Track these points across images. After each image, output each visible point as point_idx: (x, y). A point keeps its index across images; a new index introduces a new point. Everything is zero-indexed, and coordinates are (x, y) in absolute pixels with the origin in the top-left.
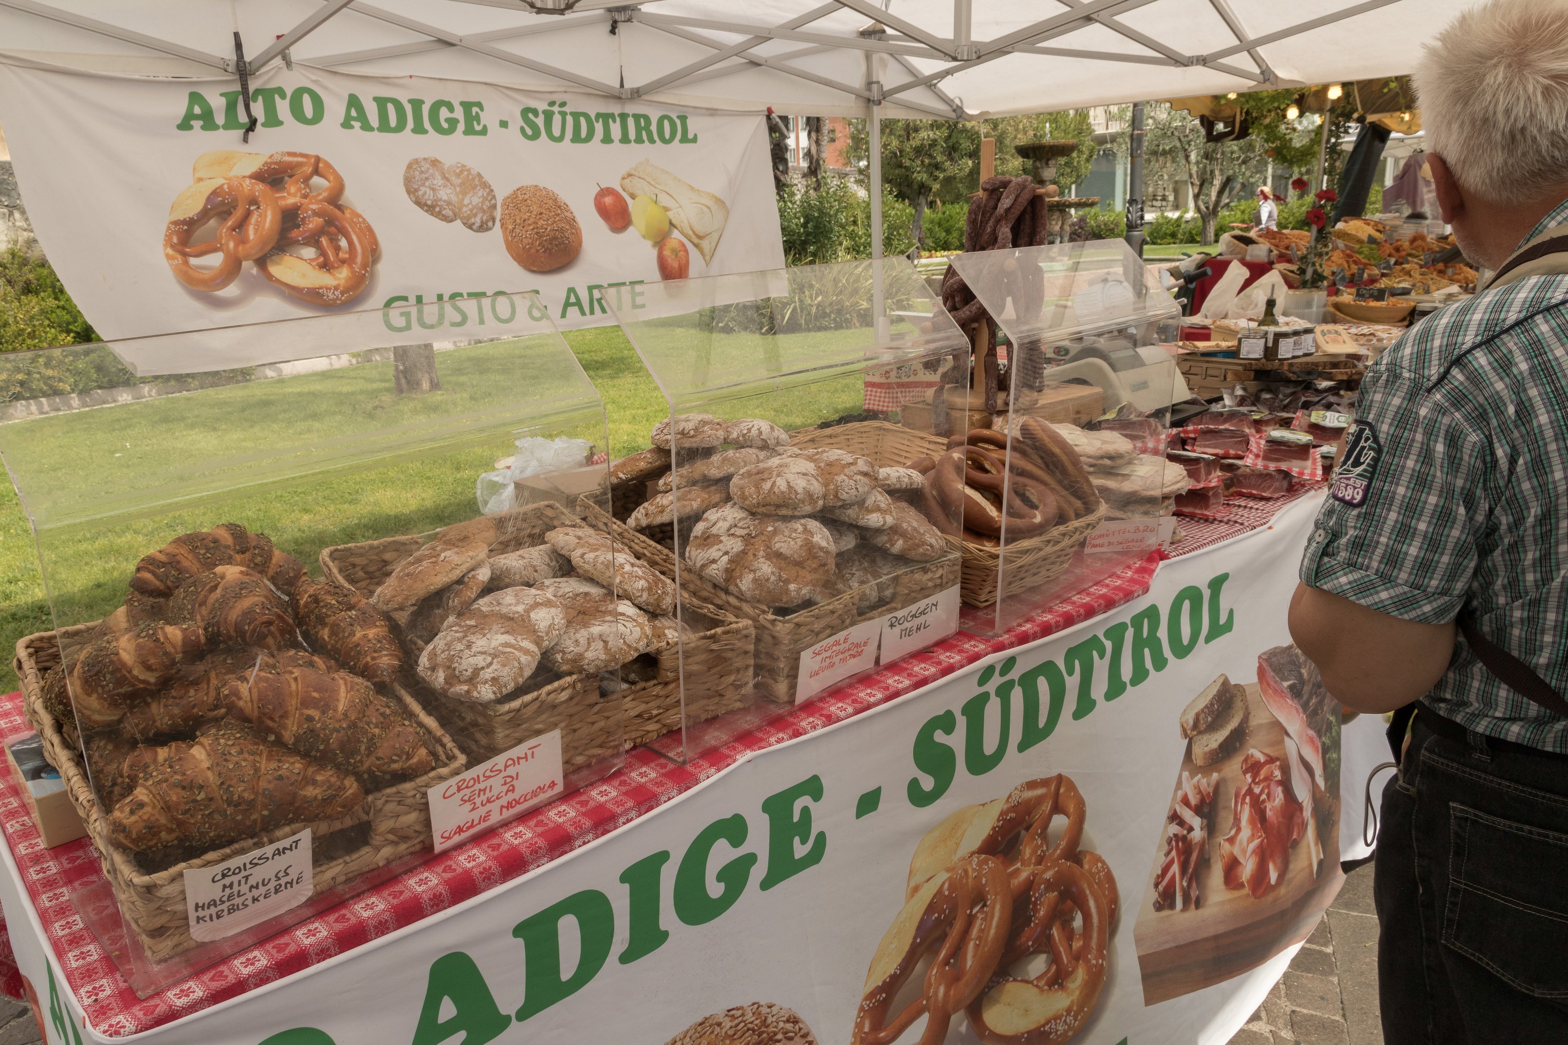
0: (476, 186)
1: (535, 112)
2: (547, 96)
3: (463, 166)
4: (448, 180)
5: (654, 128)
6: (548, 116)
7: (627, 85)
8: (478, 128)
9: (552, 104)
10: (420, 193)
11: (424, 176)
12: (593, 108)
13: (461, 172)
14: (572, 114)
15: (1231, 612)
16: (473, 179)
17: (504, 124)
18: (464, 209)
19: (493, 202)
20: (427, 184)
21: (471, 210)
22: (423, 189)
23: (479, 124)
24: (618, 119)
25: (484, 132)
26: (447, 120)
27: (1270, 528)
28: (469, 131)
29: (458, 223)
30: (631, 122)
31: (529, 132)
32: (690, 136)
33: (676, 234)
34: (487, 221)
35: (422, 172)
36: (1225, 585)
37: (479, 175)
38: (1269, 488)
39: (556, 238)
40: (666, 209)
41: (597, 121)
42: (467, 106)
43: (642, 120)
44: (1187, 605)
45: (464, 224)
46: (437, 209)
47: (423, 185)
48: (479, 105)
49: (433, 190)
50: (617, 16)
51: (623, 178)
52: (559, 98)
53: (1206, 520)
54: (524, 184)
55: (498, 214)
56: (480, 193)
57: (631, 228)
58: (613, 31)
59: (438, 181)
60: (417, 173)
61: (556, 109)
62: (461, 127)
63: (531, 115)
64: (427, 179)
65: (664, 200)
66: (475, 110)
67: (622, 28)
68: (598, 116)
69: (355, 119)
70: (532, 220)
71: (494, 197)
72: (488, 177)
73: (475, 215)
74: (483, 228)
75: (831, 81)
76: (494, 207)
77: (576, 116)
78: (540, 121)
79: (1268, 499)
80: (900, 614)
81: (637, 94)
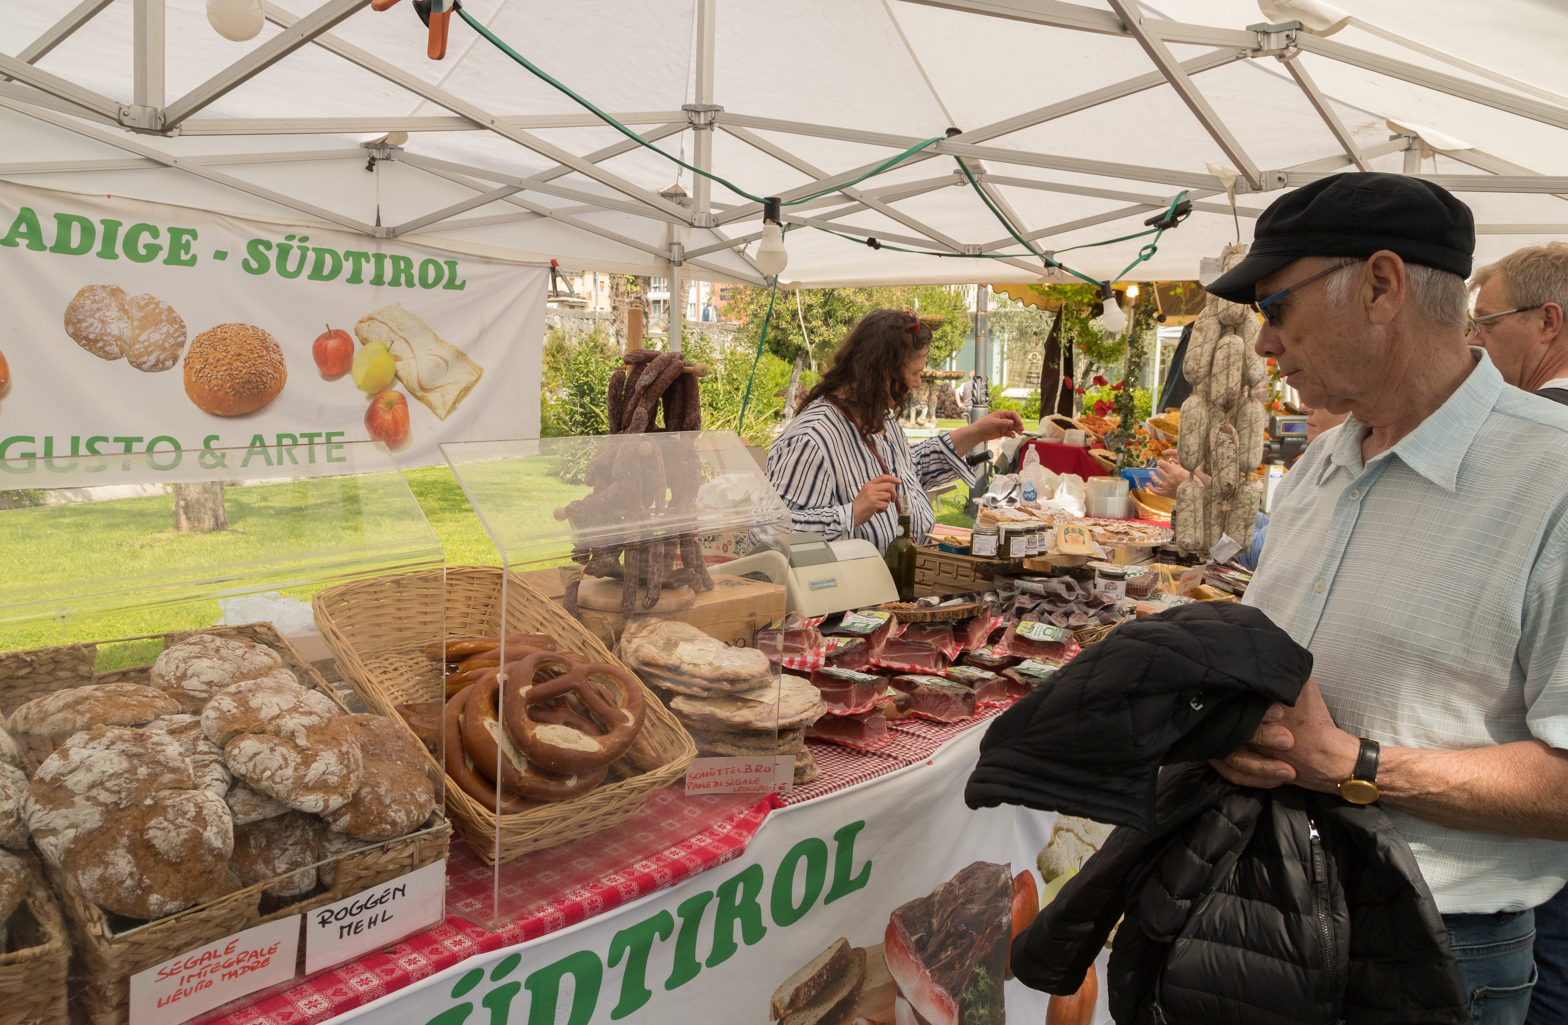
0: (161, 321)
1: (268, 245)
2: (285, 229)
3: (152, 298)
4: (126, 312)
5: (415, 271)
6: (284, 252)
7: (384, 224)
8: (184, 257)
9: (291, 237)
10: (84, 325)
11: (95, 306)
12: (342, 245)
13: (147, 305)
14: (314, 249)
15: (868, 866)
16: (160, 314)
17: (221, 255)
18: (137, 346)
19: (182, 339)
20: (97, 315)
21: (146, 348)
22: (90, 320)
23: (187, 253)
24: (372, 260)
25: (192, 261)
26: (146, 246)
27: (930, 763)
28: (173, 259)
29: (125, 360)
30: (388, 265)
31: (254, 265)
32: (458, 282)
33: (399, 387)
34: (166, 359)
35: (95, 301)
36: (859, 835)
37: (170, 309)
38: (946, 711)
39: (250, 382)
40: (397, 358)
41: (347, 260)
42: (176, 233)
43: (402, 263)
44: (803, 862)
45: (131, 362)
46: (100, 344)
47: (92, 316)
48: (194, 234)
49: (103, 322)
50: (375, 153)
51: (361, 322)
52: (300, 232)
53: (859, 752)
54: (228, 322)
55: (184, 353)
56: (165, 329)
57: (347, 377)
58: (370, 168)
59: (113, 312)
60: (88, 302)
61: (295, 243)
62: (163, 254)
63: (261, 248)
64: (99, 309)
65: (399, 348)
66: (185, 238)
67: (379, 166)
68: (348, 254)
69: (23, 236)
70: (227, 360)
71: (184, 334)
72: (180, 312)
73: (150, 353)
74: (158, 366)
75: (625, 238)
76: (182, 344)
77: (320, 253)
78: (272, 256)
79: (945, 724)
80: (336, 907)
81: (393, 234)
